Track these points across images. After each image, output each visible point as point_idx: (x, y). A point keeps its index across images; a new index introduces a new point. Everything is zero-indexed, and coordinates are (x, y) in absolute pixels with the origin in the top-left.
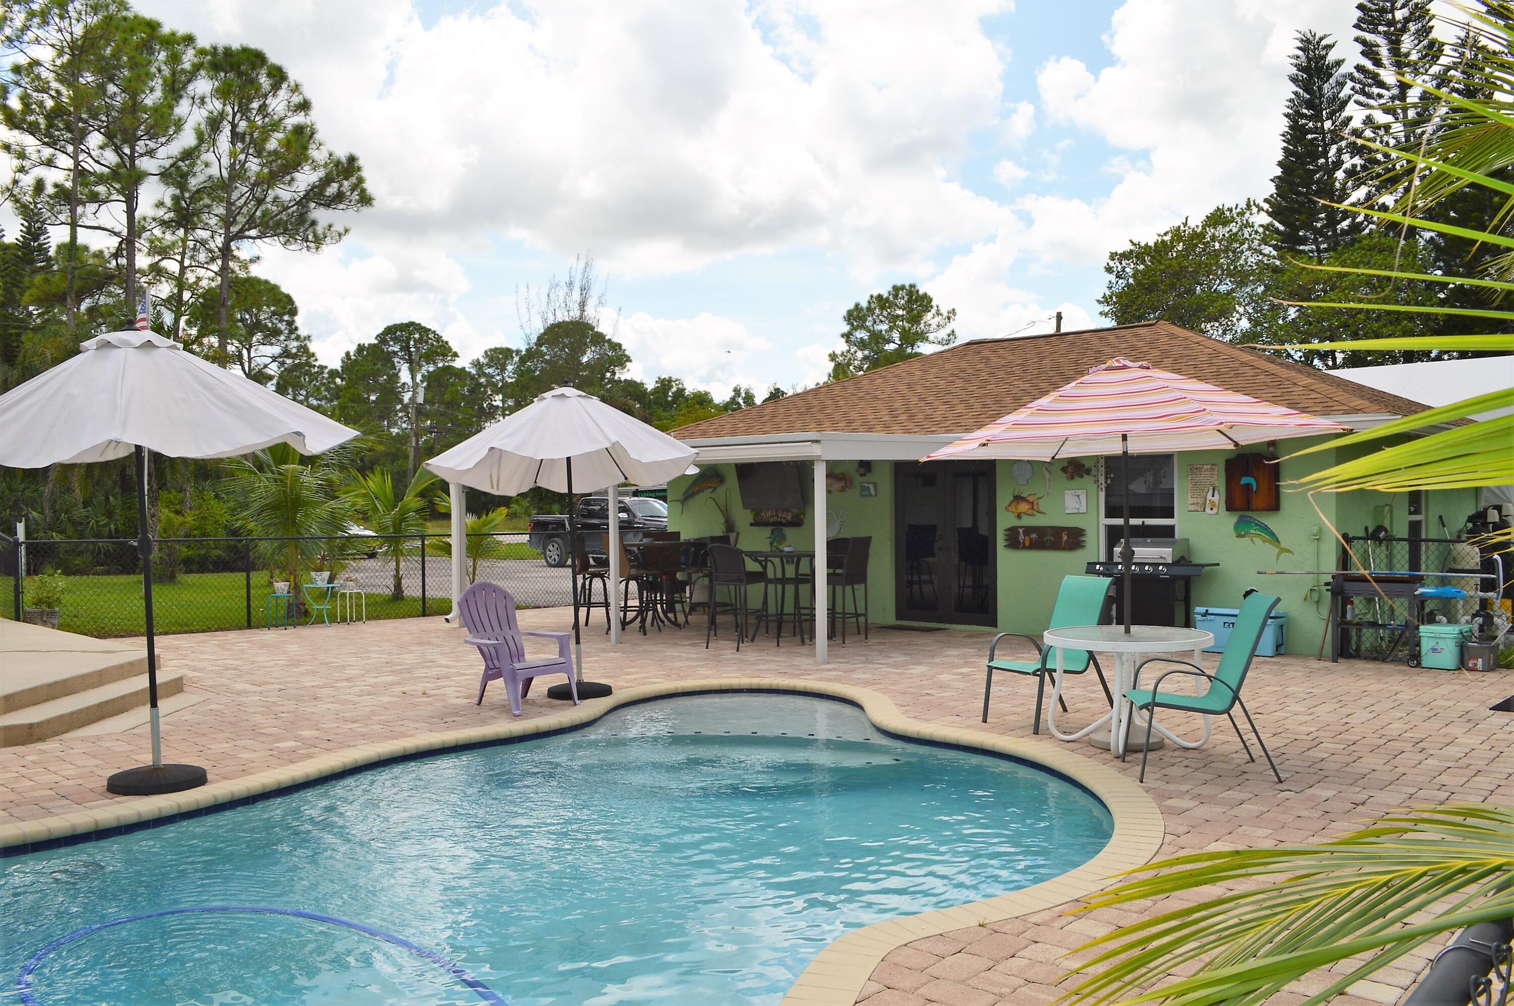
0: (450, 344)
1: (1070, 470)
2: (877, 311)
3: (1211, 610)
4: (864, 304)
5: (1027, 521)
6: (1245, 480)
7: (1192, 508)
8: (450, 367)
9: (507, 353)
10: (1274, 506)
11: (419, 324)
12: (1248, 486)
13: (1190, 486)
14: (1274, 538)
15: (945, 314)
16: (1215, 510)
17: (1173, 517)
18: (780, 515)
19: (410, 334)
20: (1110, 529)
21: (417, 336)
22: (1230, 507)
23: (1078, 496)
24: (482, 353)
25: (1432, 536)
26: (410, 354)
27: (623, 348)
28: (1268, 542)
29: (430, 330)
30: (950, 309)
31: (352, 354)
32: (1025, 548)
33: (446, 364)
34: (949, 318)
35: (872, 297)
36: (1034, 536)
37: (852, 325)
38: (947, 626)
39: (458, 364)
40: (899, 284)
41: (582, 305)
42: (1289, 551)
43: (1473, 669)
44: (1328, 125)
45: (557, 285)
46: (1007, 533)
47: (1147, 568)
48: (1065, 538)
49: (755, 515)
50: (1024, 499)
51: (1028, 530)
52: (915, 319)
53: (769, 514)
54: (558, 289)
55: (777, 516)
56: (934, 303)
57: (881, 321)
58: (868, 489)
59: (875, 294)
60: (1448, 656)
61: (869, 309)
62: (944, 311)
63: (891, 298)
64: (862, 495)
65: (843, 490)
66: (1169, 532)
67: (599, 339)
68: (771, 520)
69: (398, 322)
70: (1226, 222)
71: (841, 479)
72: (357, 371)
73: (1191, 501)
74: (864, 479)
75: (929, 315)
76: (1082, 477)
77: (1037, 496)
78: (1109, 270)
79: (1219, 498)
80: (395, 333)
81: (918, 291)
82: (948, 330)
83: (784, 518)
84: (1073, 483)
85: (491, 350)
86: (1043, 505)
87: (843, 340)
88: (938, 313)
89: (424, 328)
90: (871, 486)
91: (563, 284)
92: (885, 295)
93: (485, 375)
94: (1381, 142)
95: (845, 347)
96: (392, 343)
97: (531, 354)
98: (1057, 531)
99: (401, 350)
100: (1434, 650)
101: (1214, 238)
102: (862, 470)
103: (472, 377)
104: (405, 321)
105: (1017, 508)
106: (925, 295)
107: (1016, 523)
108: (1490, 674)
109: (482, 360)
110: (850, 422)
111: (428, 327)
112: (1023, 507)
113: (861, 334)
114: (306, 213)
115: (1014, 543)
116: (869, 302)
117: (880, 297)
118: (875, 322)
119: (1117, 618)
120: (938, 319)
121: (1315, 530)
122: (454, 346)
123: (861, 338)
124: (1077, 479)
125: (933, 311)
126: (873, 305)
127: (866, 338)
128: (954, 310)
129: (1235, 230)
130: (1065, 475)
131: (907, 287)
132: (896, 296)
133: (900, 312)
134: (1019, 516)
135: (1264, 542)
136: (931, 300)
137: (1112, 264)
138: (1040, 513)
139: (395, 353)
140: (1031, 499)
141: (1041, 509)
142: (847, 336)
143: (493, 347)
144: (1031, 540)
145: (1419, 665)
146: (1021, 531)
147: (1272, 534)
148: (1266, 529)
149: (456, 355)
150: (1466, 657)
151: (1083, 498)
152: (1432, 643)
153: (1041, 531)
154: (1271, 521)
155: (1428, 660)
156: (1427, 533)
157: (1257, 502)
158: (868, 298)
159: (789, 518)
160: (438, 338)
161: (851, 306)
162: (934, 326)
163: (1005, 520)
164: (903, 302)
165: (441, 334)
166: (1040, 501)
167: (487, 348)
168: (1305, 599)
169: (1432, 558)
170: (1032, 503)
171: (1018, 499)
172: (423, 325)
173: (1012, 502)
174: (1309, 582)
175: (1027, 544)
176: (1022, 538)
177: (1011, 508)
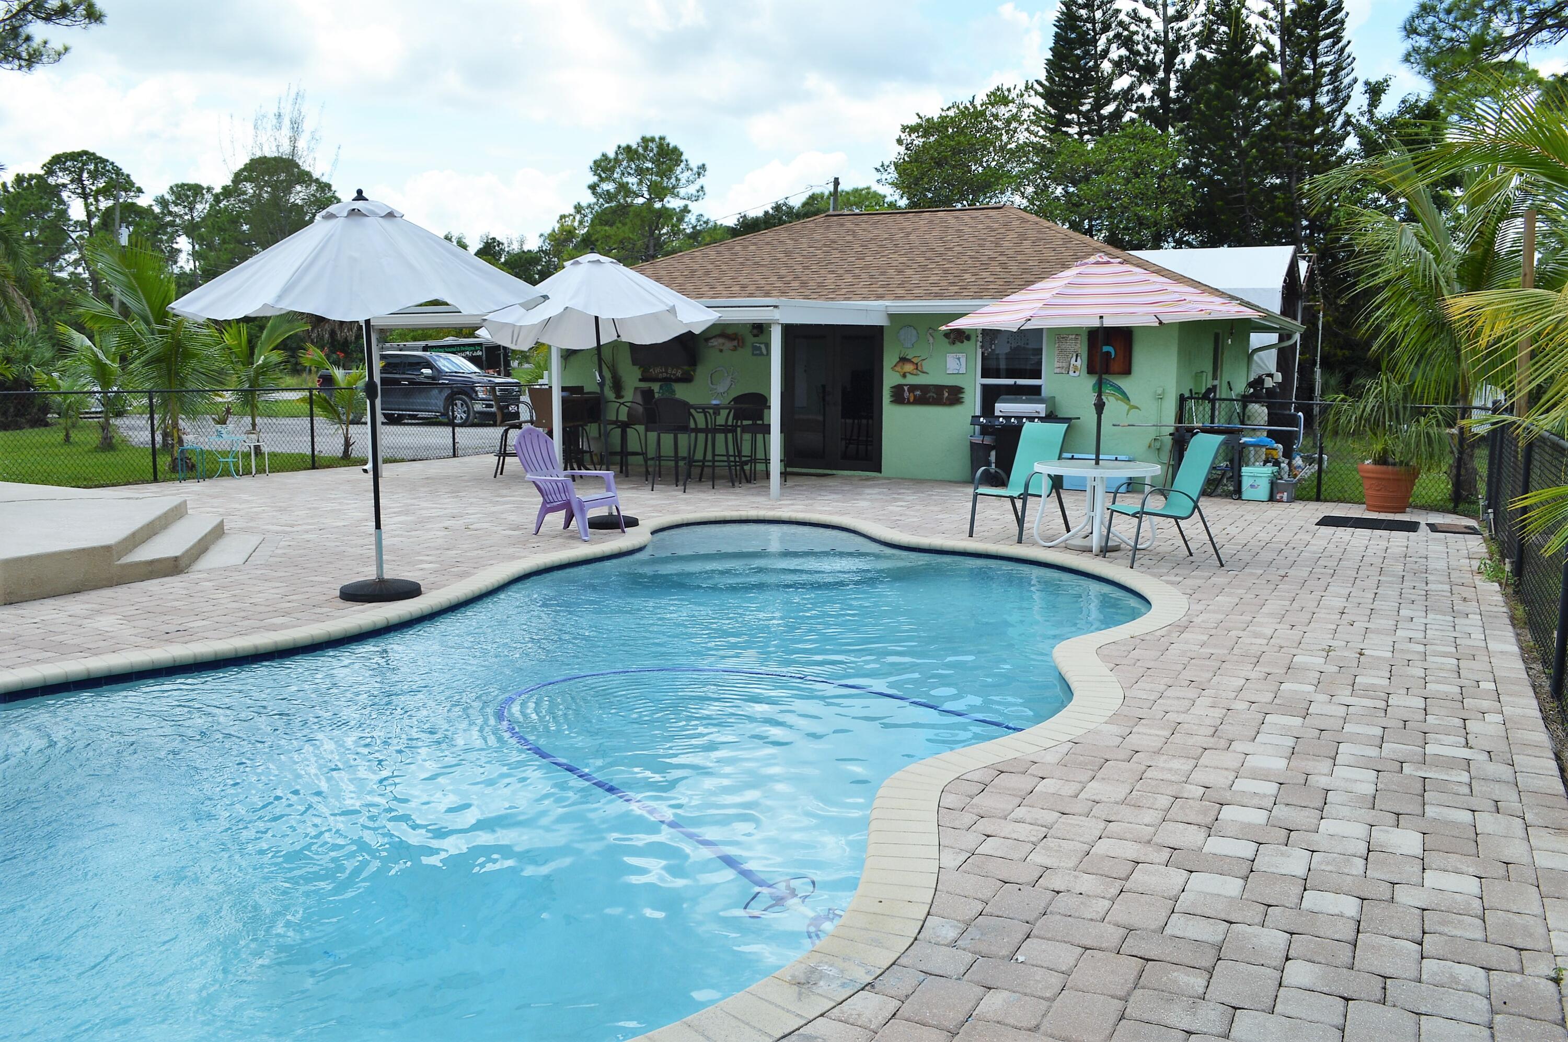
0: (132, 178)
1: (952, 336)
2: (625, 163)
3: (1076, 456)
4: (611, 155)
5: (912, 380)
6: (1106, 349)
7: (1058, 370)
8: (133, 204)
9: (197, 190)
10: (1127, 371)
11: (93, 154)
12: (1108, 353)
13: (1057, 352)
14: (1125, 397)
15: (695, 170)
16: (1077, 373)
17: (1041, 379)
18: (669, 371)
19: (84, 164)
20: (985, 387)
21: (92, 167)
22: (1091, 370)
23: (959, 359)
24: (167, 188)
25: (1223, 396)
26: (84, 188)
27: (333, 188)
28: (1121, 400)
29: (107, 161)
30: (700, 164)
31: (9, 185)
32: (909, 403)
33: (129, 200)
34: (699, 174)
35: (619, 147)
36: (918, 393)
37: (600, 176)
38: (834, 472)
39: (143, 201)
40: (648, 135)
41: (293, 140)
42: (1137, 408)
43: (1280, 501)
44: (1098, 14)
45: (264, 116)
46: (892, 389)
47: (1013, 420)
48: (946, 394)
49: (643, 372)
50: (909, 361)
51: (913, 388)
52: (665, 172)
53: (658, 370)
54: (265, 120)
55: (666, 372)
56: (683, 158)
57: (629, 174)
58: (760, 348)
59: (624, 145)
60: (1263, 491)
61: (616, 159)
62: (694, 165)
63: (641, 150)
64: (753, 354)
65: (735, 349)
66: (1036, 390)
67: (305, 178)
68: (660, 376)
69: (69, 151)
70: (1005, 101)
71: (734, 339)
72: (22, 205)
73: (1057, 365)
74: (756, 339)
75: (678, 170)
76: (962, 342)
77: (920, 359)
78: (900, 142)
79: (1081, 363)
80: (65, 163)
81: (668, 145)
82: (696, 186)
83: (674, 375)
84: (955, 348)
85: (177, 186)
86: (926, 366)
87: (589, 191)
88: (688, 168)
89: (100, 158)
90: (763, 346)
91: (271, 116)
92: (634, 146)
93: (170, 213)
94: (1143, 35)
95: (593, 200)
96: (61, 174)
97: (227, 192)
98: (939, 388)
99: (72, 181)
100: (1252, 486)
101: (996, 117)
102: (755, 331)
103: (156, 217)
104: (78, 149)
105: (902, 368)
106: (675, 149)
107: (903, 381)
108: (1293, 504)
109: (167, 197)
110: (744, 287)
111: (105, 157)
112: (909, 367)
113: (609, 187)
114: (21, 26)
115: (899, 396)
116: (616, 153)
117: (628, 148)
118: (623, 174)
119: (996, 463)
120: (687, 174)
121: (1159, 391)
122: (137, 181)
123: (608, 191)
124: (958, 344)
125: (683, 165)
126: (620, 157)
127: (612, 191)
128: (704, 165)
129: (1015, 111)
130: (947, 340)
131: (657, 140)
132: (646, 148)
133: (649, 165)
134: (904, 376)
135: (1117, 400)
136: (682, 154)
137: (903, 137)
138: (923, 372)
139: (64, 186)
140: (915, 360)
141: (925, 370)
142: (593, 188)
143: (180, 183)
144: (915, 396)
145: (1240, 498)
146: (906, 388)
147: (1124, 394)
148: (1119, 389)
149: (140, 190)
150: (1275, 491)
151: (963, 360)
152: (1251, 481)
153: (924, 388)
154: (1124, 383)
155: (1247, 492)
156: (1220, 394)
157: (1115, 367)
158: (615, 148)
159: (679, 374)
160: (118, 171)
161: (598, 156)
162: (683, 181)
163: (890, 379)
164: (651, 155)
165: (120, 166)
166: (924, 363)
167: (172, 183)
168: (1149, 447)
169: (1223, 413)
170: (916, 364)
171: (903, 360)
172: (98, 154)
173: (898, 362)
174: (1152, 433)
175: (912, 400)
176: (906, 394)
177: (897, 369)
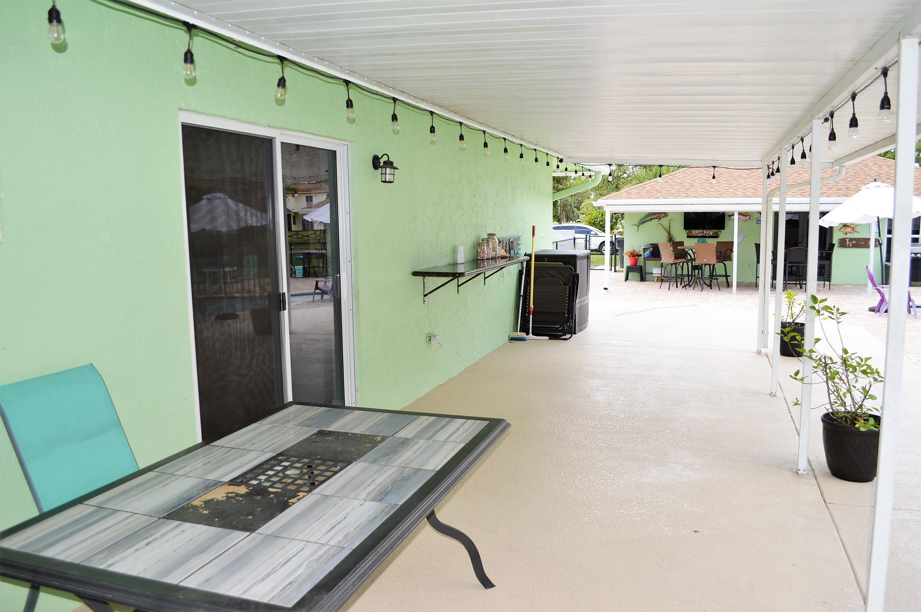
5: (850, 236)
17: (919, 234)
18: (705, 232)
20: (890, 239)
23: (877, 225)
32: (849, 247)
36: (854, 242)
46: (839, 241)
50: (849, 226)
51: (851, 240)
53: (698, 232)
55: (703, 233)
64: (757, 223)
65: (746, 221)
68: (699, 235)
77: (855, 225)
83: (708, 234)
98: (866, 240)
105: (845, 230)
112: (848, 229)
115: (843, 245)
134: (846, 234)
138: (857, 232)
140: (852, 226)
141: (857, 231)
144: (852, 244)
146: (847, 240)
153: (857, 240)
159: (711, 234)
163: (839, 235)
166: (856, 227)
170: (853, 228)
171: (846, 226)
173: (842, 227)
175: (851, 246)
176: (848, 243)
177: (841, 230)
